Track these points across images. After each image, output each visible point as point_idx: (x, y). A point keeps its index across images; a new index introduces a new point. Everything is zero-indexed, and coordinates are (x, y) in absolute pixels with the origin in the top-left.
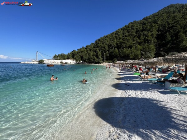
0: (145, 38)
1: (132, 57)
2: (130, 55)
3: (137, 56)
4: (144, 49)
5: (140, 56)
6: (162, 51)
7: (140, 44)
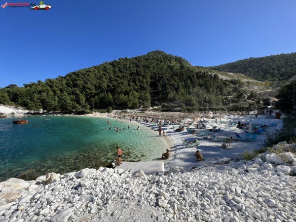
0: (141, 85)
1: (130, 106)
2: (129, 103)
3: (135, 104)
4: (141, 97)
5: (138, 105)
6: (156, 100)
7: (136, 90)
